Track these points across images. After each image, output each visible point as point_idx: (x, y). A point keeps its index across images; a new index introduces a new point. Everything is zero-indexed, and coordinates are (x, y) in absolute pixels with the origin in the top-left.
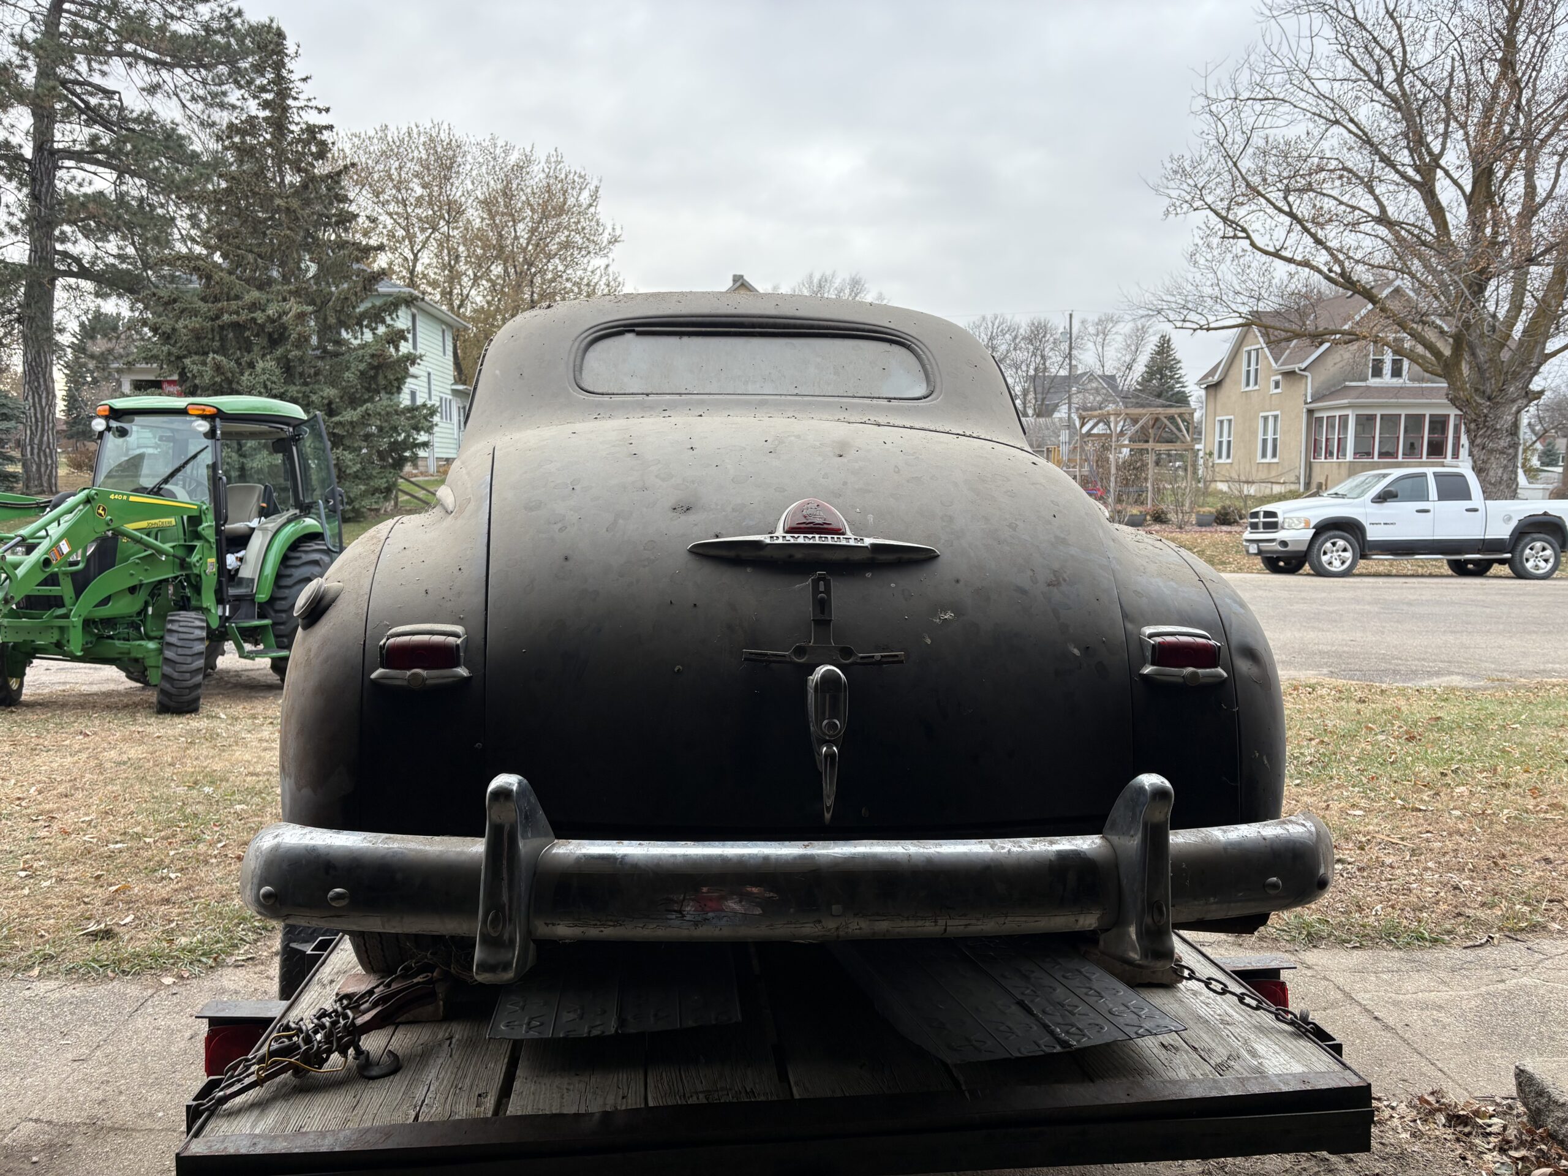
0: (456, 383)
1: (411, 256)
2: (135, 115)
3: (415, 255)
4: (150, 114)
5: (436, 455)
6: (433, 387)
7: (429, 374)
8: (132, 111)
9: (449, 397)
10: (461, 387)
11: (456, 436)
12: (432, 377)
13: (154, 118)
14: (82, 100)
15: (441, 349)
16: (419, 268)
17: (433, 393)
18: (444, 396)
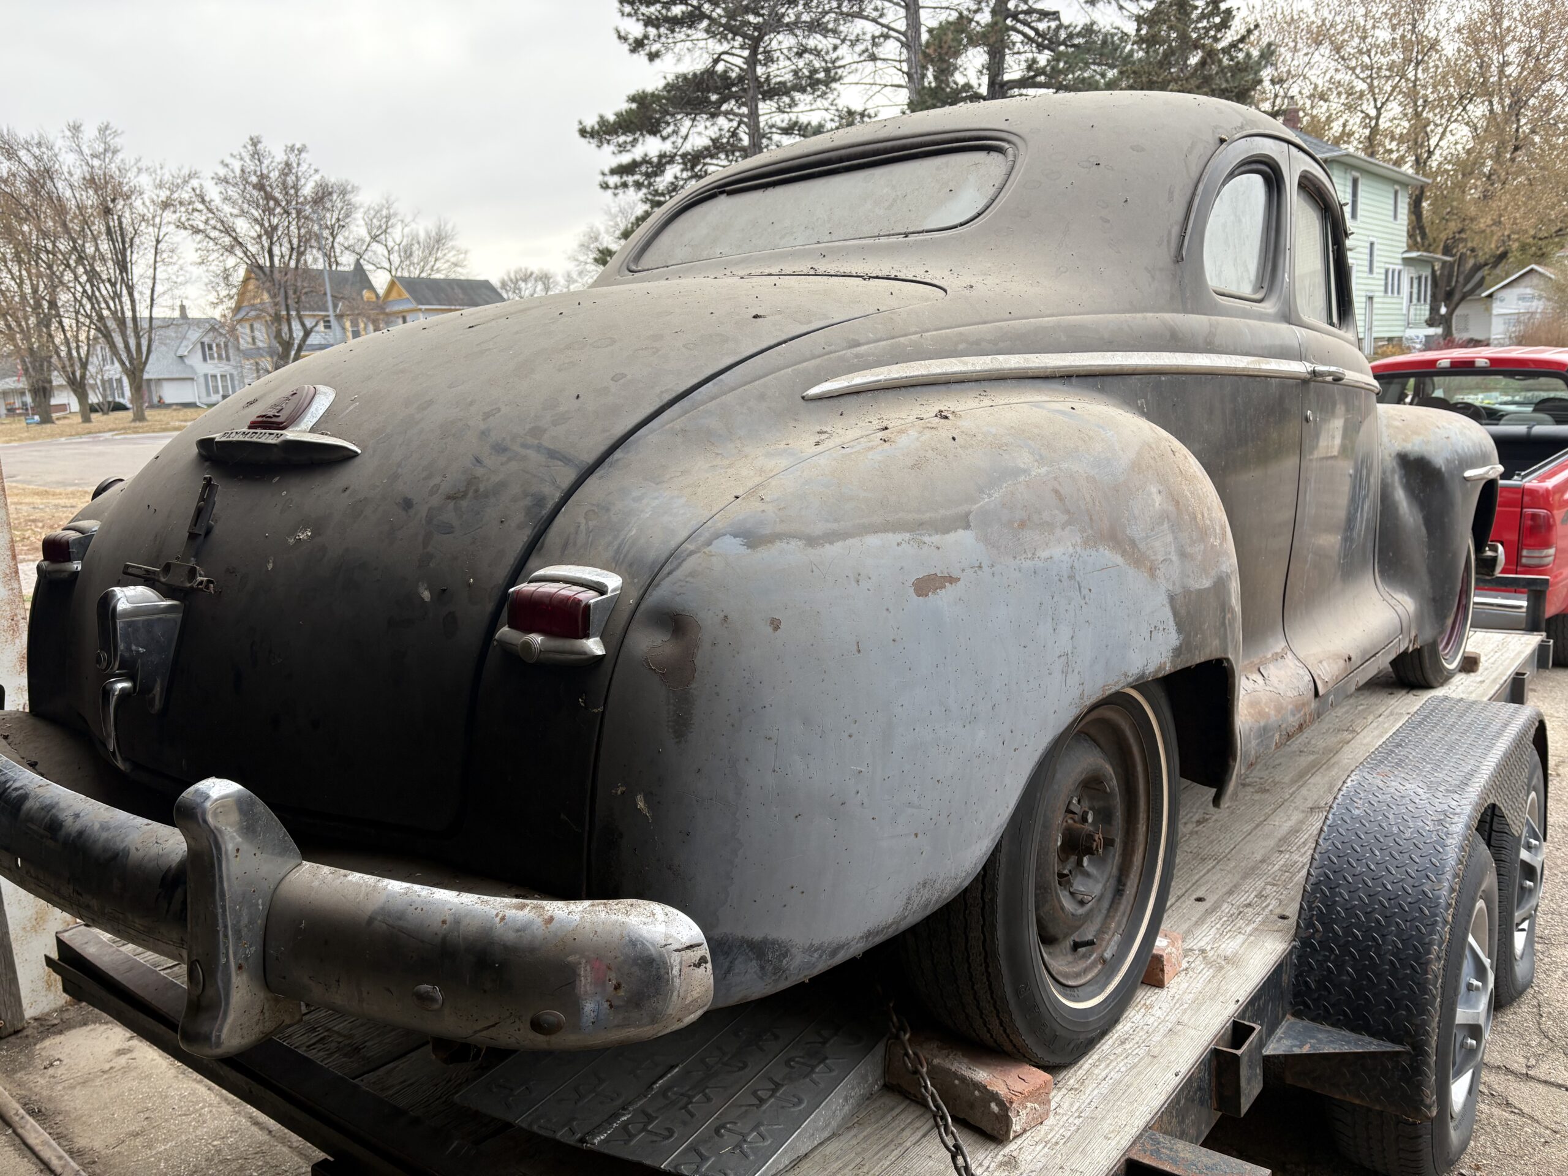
0: (1410, 249)
1: (1373, 113)
2: (1078, 29)
3: (1379, 110)
4: (1092, 24)
5: (1375, 335)
6: (1376, 258)
7: (1372, 244)
8: (1075, 27)
9: (1401, 267)
10: (1414, 254)
11: (1404, 311)
12: (1376, 247)
13: (1095, 27)
14: (1032, 28)
15: (1392, 213)
16: (1384, 124)
17: (1375, 264)
18: (1391, 267)
